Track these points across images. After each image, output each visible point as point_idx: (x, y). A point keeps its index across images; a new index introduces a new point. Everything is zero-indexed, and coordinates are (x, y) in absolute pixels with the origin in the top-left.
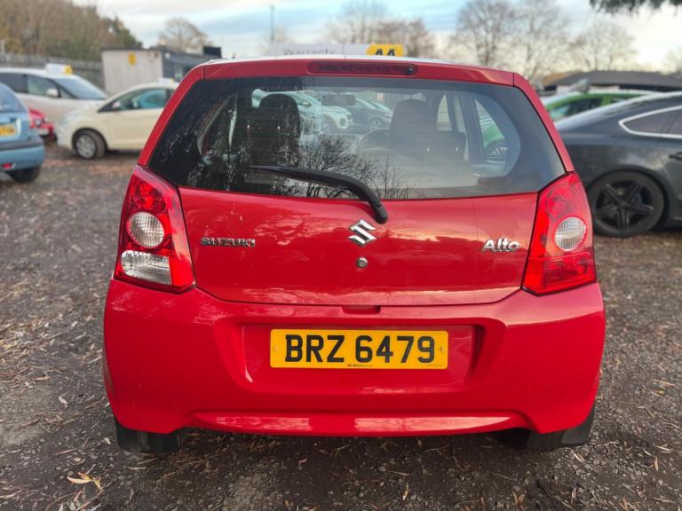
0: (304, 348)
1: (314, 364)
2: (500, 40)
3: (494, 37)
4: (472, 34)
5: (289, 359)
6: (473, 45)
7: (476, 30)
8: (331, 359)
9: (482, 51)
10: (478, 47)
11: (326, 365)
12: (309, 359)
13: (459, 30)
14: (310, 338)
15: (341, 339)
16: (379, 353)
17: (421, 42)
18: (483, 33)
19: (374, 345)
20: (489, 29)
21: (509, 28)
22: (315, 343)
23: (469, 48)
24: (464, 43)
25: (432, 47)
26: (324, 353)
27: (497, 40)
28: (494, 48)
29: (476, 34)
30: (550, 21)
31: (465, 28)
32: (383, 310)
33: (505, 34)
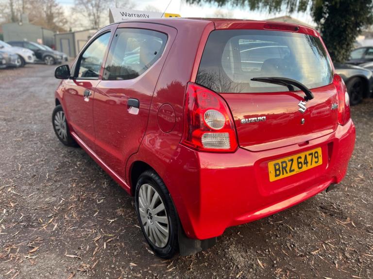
0: (281, 169)
1: (286, 175)
2: (100, 12)
3: (97, 10)
4: (84, 7)
5: (276, 176)
6: (86, 14)
7: (87, 6)
8: (291, 171)
9: (92, 17)
10: (89, 15)
11: (289, 174)
12: (283, 174)
13: (76, 5)
14: (282, 163)
15: (292, 160)
16: (305, 163)
17: (54, 10)
18: (91, 8)
19: (302, 160)
20: (93, 5)
21: (105, 6)
22: (284, 165)
23: (84, 16)
24: (80, 12)
25: (62, 13)
26: (288, 169)
27: (99, 12)
28: (98, 17)
29: (87, 8)
30: (126, 4)
31: (80, 4)
32: (310, 142)
33: (103, 9)
